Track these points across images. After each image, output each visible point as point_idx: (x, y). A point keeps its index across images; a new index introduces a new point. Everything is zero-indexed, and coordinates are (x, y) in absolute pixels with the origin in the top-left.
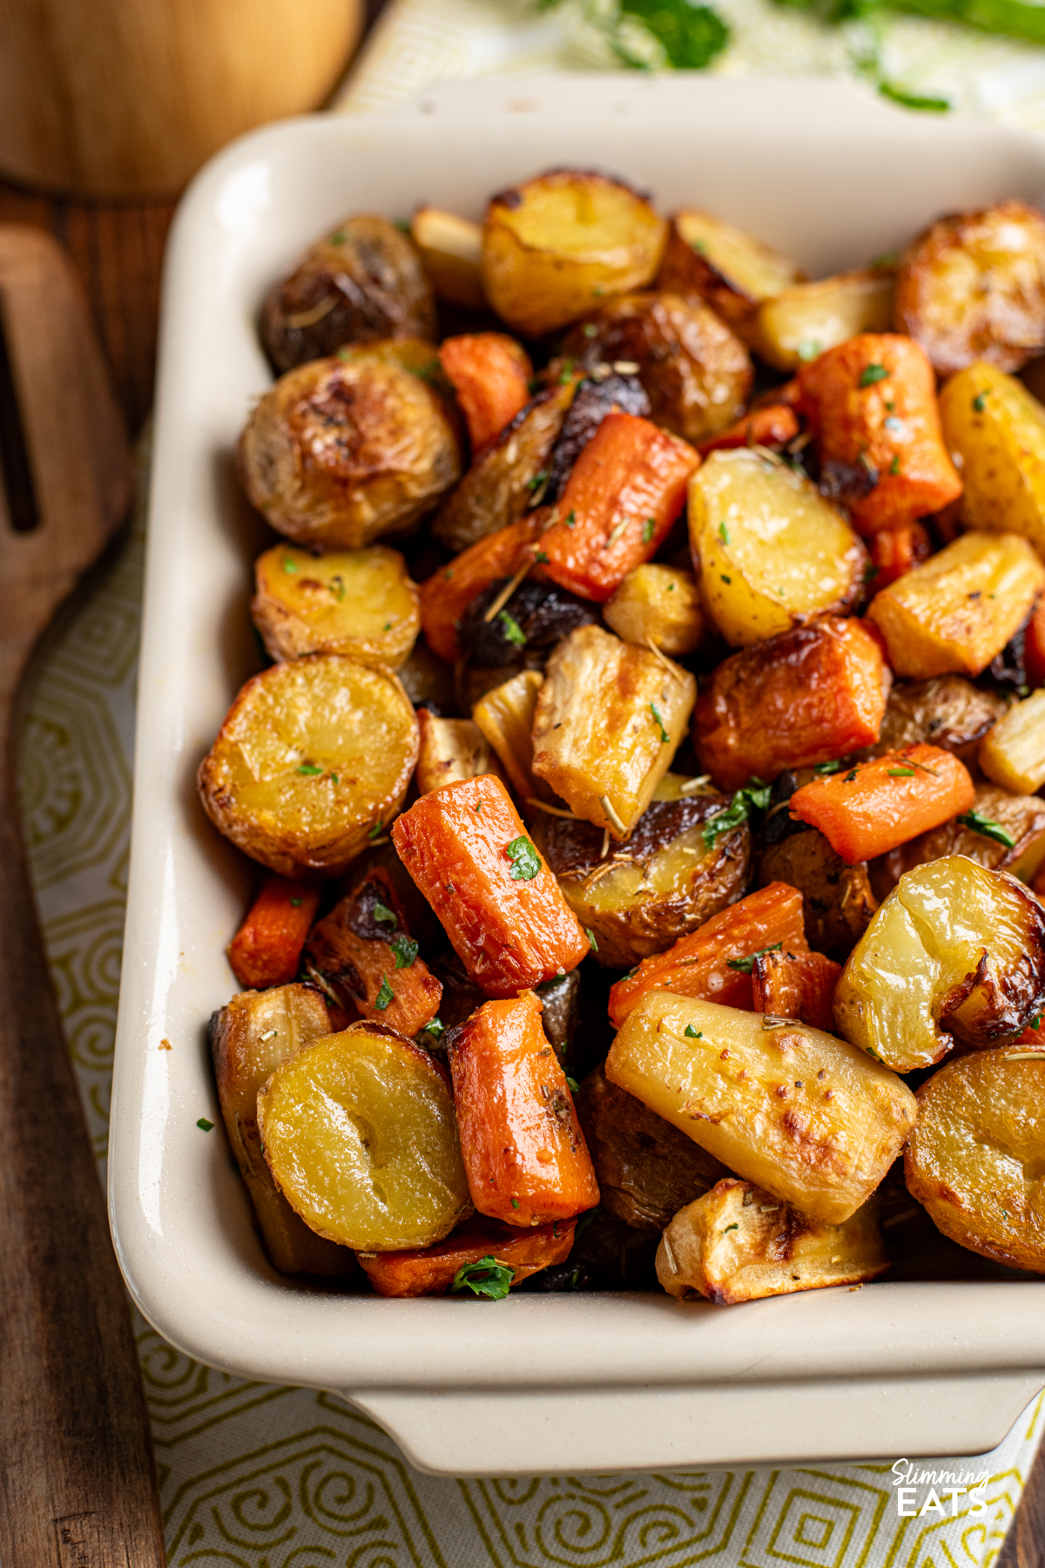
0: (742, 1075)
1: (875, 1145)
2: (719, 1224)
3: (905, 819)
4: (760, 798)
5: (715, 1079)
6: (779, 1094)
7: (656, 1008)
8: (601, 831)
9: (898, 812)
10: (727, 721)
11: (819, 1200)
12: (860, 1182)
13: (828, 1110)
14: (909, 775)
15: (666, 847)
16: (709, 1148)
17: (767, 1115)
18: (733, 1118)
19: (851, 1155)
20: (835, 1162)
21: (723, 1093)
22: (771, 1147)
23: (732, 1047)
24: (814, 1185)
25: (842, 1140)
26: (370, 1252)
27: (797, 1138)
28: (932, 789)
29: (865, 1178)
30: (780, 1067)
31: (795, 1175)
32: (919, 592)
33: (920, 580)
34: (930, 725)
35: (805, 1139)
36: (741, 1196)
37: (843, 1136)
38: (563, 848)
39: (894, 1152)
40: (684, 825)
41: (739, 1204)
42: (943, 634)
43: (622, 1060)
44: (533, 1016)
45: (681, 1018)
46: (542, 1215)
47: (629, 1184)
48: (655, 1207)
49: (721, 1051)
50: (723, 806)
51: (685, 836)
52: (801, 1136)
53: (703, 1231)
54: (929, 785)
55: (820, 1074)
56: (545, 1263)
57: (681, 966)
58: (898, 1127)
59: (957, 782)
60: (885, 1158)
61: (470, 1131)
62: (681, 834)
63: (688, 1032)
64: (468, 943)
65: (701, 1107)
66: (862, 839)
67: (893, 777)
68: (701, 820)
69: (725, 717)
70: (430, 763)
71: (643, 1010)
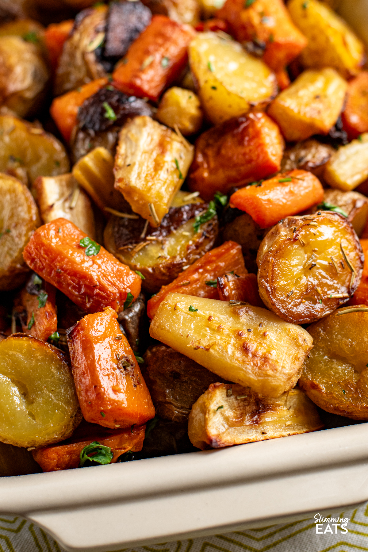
0: (219, 327)
1: (291, 357)
2: (213, 406)
3: (289, 203)
4: (222, 199)
5: (206, 330)
6: (239, 335)
7: (173, 300)
8: (145, 221)
9: (285, 199)
11: (264, 384)
12: (284, 374)
13: (265, 341)
14: (289, 182)
15: (175, 232)
16: (205, 365)
17: (234, 345)
18: (216, 348)
19: (279, 361)
20: (271, 365)
21: (210, 337)
22: (237, 360)
23: (214, 315)
24: (261, 376)
25: (274, 355)
26: (32, 447)
27: (250, 355)
28: (302, 188)
29: (287, 371)
30: (239, 323)
31: (250, 372)
32: (291, 98)
33: (289, 94)
34: (298, 160)
35: (254, 355)
36: (225, 391)
37: (274, 352)
38: (122, 234)
39: (302, 360)
40: (184, 220)
41: (224, 396)
42: (308, 115)
43: (157, 324)
44: (111, 320)
45: (186, 303)
46: (121, 421)
47: (170, 398)
48: (185, 408)
49: (208, 317)
50: (204, 209)
51: (185, 226)
52: (252, 354)
53: (205, 410)
54: (300, 186)
55: (260, 325)
56: (129, 448)
57: (184, 285)
58: (302, 348)
59: (314, 186)
60: (297, 362)
61: (78, 379)
62: (182, 225)
63: (190, 309)
64: (77, 293)
65: (199, 343)
66: (267, 213)
67: (281, 183)
68: (193, 217)
69: (202, 164)
70: (44, 207)
71: (167, 301)
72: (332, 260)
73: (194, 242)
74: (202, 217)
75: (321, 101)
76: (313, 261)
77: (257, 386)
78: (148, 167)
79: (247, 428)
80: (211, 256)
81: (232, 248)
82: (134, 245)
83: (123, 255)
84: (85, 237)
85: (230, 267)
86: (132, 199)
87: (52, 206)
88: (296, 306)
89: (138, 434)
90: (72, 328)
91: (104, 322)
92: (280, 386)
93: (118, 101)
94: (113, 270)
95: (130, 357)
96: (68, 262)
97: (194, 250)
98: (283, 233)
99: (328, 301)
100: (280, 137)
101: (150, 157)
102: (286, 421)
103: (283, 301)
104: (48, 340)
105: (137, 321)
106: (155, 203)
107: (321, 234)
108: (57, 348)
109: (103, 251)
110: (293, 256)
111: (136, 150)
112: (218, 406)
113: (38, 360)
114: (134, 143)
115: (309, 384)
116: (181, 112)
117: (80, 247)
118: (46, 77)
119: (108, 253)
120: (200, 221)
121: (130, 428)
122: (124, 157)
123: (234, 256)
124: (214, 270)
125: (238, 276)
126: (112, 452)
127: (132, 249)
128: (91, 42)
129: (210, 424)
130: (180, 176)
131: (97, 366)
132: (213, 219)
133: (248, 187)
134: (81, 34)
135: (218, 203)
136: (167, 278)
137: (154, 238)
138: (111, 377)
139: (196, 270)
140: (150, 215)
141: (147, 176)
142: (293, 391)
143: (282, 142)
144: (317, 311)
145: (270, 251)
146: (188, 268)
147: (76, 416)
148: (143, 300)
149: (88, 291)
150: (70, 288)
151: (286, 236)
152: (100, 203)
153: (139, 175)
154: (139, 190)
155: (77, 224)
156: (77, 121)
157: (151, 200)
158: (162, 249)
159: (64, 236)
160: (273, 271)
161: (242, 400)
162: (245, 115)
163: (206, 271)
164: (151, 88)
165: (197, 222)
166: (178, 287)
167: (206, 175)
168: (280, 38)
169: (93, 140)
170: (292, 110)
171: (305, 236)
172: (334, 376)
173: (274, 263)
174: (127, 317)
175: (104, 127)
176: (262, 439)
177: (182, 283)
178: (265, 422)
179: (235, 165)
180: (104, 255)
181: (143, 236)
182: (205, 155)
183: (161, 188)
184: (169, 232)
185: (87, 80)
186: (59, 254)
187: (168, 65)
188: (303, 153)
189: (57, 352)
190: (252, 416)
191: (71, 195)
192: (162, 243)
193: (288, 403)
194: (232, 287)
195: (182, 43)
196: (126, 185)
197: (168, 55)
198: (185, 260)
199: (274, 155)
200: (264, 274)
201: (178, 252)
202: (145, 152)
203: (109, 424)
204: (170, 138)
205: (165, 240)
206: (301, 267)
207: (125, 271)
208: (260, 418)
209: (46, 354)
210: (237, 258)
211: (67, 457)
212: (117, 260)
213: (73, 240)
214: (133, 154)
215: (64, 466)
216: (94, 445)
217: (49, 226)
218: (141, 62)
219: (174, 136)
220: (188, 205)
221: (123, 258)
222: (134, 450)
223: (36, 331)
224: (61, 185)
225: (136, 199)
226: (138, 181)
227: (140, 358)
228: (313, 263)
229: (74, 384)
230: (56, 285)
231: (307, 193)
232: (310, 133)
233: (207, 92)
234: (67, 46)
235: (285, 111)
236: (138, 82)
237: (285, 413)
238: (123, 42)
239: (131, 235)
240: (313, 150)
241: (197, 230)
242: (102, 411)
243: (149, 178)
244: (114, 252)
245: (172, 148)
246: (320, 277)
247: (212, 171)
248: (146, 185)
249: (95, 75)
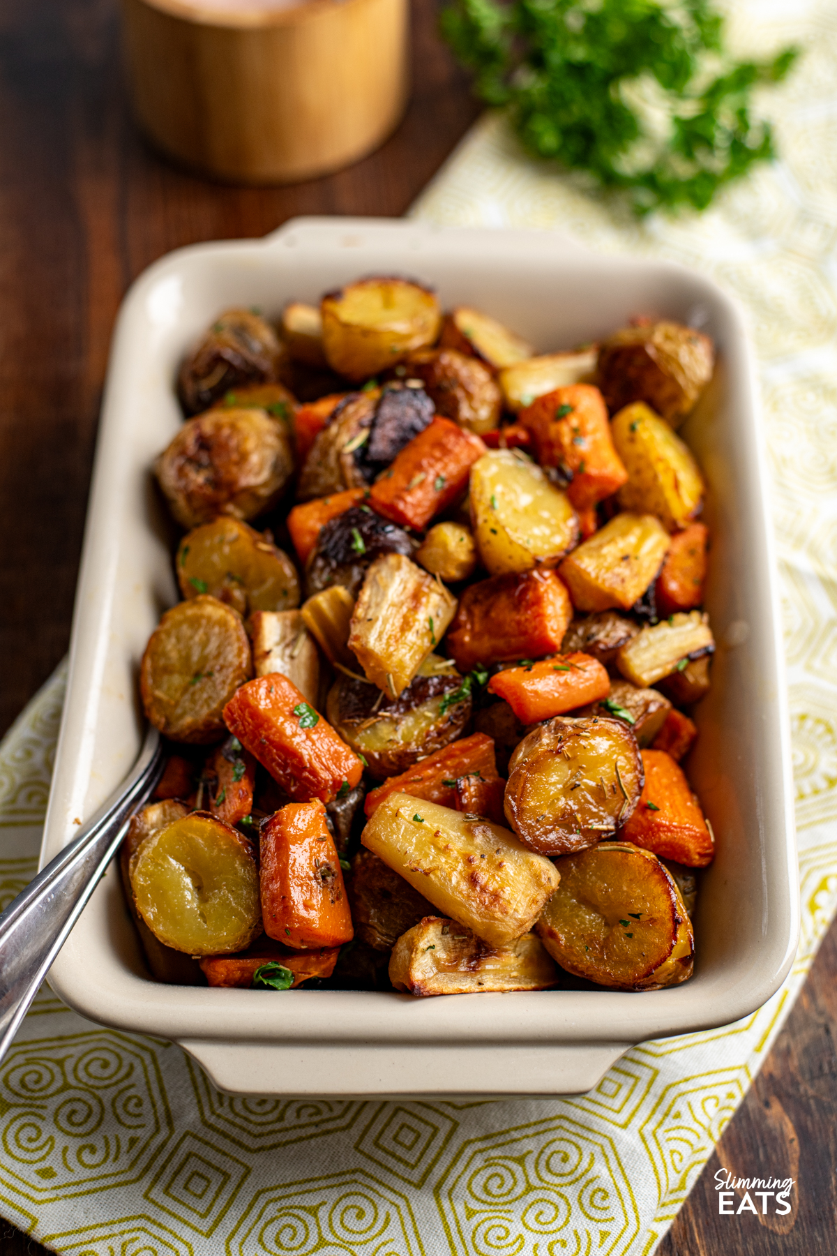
0: (447, 847)
1: (528, 898)
2: (422, 945)
3: (562, 698)
4: (482, 677)
5: (429, 849)
6: (469, 861)
7: (397, 802)
8: (379, 691)
9: (558, 692)
10: (465, 626)
11: (489, 929)
12: (516, 919)
13: (500, 873)
14: (567, 670)
15: (415, 709)
16: (422, 892)
17: (460, 873)
18: (439, 873)
19: (512, 902)
20: (501, 905)
21: (434, 857)
22: (460, 893)
23: (443, 830)
24: (486, 918)
25: (507, 892)
26: (198, 955)
27: (478, 889)
28: (582, 680)
29: (520, 917)
30: (472, 845)
31: (474, 911)
32: (591, 556)
33: (590, 549)
34: (587, 637)
35: (483, 890)
36: (441, 928)
37: (508, 890)
38: (350, 702)
39: (541, 904)
40: (429, 696)
41: (439, 933)
42: (607, 584)
43: (372, 832)
44: (317, 815)
45: (412, 810)
46: (308, 942)
47: (374, 921)
48: (391, 936)
49: (435, 831)
50: (456, 685)
51: (429, 703)
52: (481, 887)
53: (412, 948)
54: (580, 678)
55: (498, 851)
56: (315, 973)
57: (415, 781)
58: (545, 888)
59: (598, 678)
60: (534, 906)
61: (265, 884)
62: (426, 701)
63: (415, 818)
64: (281, 772)
65: (418, 864)
66: (532, 708)
67: (556, 671)
68: (439, 693)
69: (465, 623)
70: (259, 652)
71: (388, 803)
72: (602, 781)
73: (436, 727)
74: (452, 697)
75: (629, 564)
76: (577, 780)
77: (480, 931)
78: (393, 625)
79: (460, 975)
80: (454, 750)
81: (483, 742)
82: (362, 719)
83: (347, 730)
84: (302, 702)
85: (476, 766)
86: (368, 664)
87: (268, 653)
88: (546, 833)
89: (329, 958)
90: (267, 820)
91: (308, 818)
92: (508, 933)
93: (372, 528)
94: (329, 750)
95: (333, 864)
96: (276, 732)
97: (433, 738)
98: (545, 741)
99: (586, 833)
100: (568, 605)
101: (398, 612)
102: (512, 971)
103: (530, 826)
104: (238, 825)
105: (351, 816)
106: (395, 674)
107: (593, 747)
108: (246, 839)
109: (322, 723)
110: (553, 771)
111: (382, 600)
112: (429, 945)
113: (221, 850)
114: (381, 590)
115: (546, 930)
116: (447, 556)
117: (293, 715)
118: (289, 470)
119: (327, 725)
120: (449, 701)
121: (318, 951)
122: (366, 606)
123: (483, 753)
124: (456, 767)
125: (483, 780)
126: (293, 975)
127: (358, 724)
128: (351, 440)
129: (416, 965)
130: (432, 641)
131: (290, 872)
132: (466, 701)
133: (514, 670)
134: (340, 426)
135: (476, 680)
136: (395, 768)
137: (387, 714)
138: (305, 888)
139: (433, 764)
140: (387, 686)
141: (389, 638)
142: (527, 935)
143: (570, 613)
144: (571, 844)
145: (525, 763)
146: (423, 760)
147: (255, 927)
148: (362, 789)
149: (295, 772)
150: (274, 764)
151: (548, 745)
152: (329, 654)
153: (380, 634)
154: (377, 654)
155: (295, 682)
156: (318, 543)
157: (390, 669)
158: (396, 730)
159: (276, 699)
160: (524, 788)
161: (459, 941)
162: (528, 571)
163: (445, 767)
164: (416, 515)
165: (445, 701)
166: (406, 783)
167: (467, 639)
168: (592, 470)
169: (333, 571)
170: (589, 574)
171: (572, 749)
172: (579, 926)
173: (527, 778)
174: (338, 810)
175: (348, 560)
176: (477, 990)
177: (412, 778)
178: (484, 970)
179: (505, 635)
180: (322, 728)
181: (375, 708)
182: (470, 614)
183: (405, 655)
184: (408, 709)
185: (339, 488)
186: (268, 720)
187: (442, 487)
188: (594, 629)
189: (247, 844)
190: (469, 962)
191: (295, 640)
192: (396, 722)
193: (517, 949)
194: (474, 793)
195: (465, 461)
196: (362, 645)
197: (443, 474)
198: (421, 750)
199: (555, 631)
200: (513, 790)
201: (415, 737)
202: (393, 605)
203: (295, 944)
204: (428, 587)
205: (402, 719)
206: (560, 786)
207: (344, 754)
208: (479, 964)
209: (232, 844)
210: (486, 755)
211: (238, 974)
212: (337, 736)
213: (286, 704)
214: (378, 605)
215: (233, 983)
216: (272, 965)
217: (259, 682)
218: (409, 479)
219: (433, 585)
220: (437, 677)
221: (345, 734)
222: (322, 976)
223: (224, 811)
224: (284, 626)
225: (372, 664)
226: (377, 644)
227: (347, 863)
228: (577, 783)
229: (259, 887)
230: (257, 757)
231: (587, 687)
232: (607, 606)
233: (485, 534)
234: (321, 437)
235: (580, 573)
236: (401, 506)
237: (512, 961)
238: (393, 441)
239: (361, 706)
240: (609, 626)
241: (443, 711)
242: (287, 928)
243: (392, 642)
244: (335, 723)
245: (428, 602)
246: (583, 801)
247: (475, 636)
248: (387, 649)
249: (350, 484)
